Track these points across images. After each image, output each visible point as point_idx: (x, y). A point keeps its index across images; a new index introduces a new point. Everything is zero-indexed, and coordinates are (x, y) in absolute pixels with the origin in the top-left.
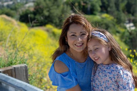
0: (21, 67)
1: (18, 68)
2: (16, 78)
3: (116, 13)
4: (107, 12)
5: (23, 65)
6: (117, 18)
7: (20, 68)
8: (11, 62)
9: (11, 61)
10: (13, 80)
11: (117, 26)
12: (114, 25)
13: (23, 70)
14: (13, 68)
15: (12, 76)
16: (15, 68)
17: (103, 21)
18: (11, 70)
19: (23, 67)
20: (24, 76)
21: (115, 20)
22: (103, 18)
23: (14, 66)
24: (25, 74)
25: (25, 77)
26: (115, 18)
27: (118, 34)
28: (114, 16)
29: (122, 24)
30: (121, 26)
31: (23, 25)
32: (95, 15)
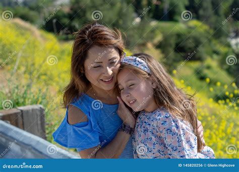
0: (33, 110)
1: (27, 111)
2: (23, 129)
3: (213, 19)
4: (198, 17)
5: (37, 107)
6: (215, 29)
7: (31, 111)
8: (17, 101)
9: (17, 99)
10: (17, 133)
11: (214, 42)
12: (210, 41)
13: (37, 115)
14: (19, 111)
15: (17, 125)
16: (22, 111)
17: (189, 33)
18: (16, 114)
19: (37, 109)
20: (37, 124)
21: (212, 32)
22: (190, 28)
23: (22, 108)
24: (39, 122)
25: (39, 127)
26: (211, 27)
27: (215, 56)
28: (210, 25)
29: (223, 39)
30: (221, 43)
31: (51, 36)
32: (176, 21)
